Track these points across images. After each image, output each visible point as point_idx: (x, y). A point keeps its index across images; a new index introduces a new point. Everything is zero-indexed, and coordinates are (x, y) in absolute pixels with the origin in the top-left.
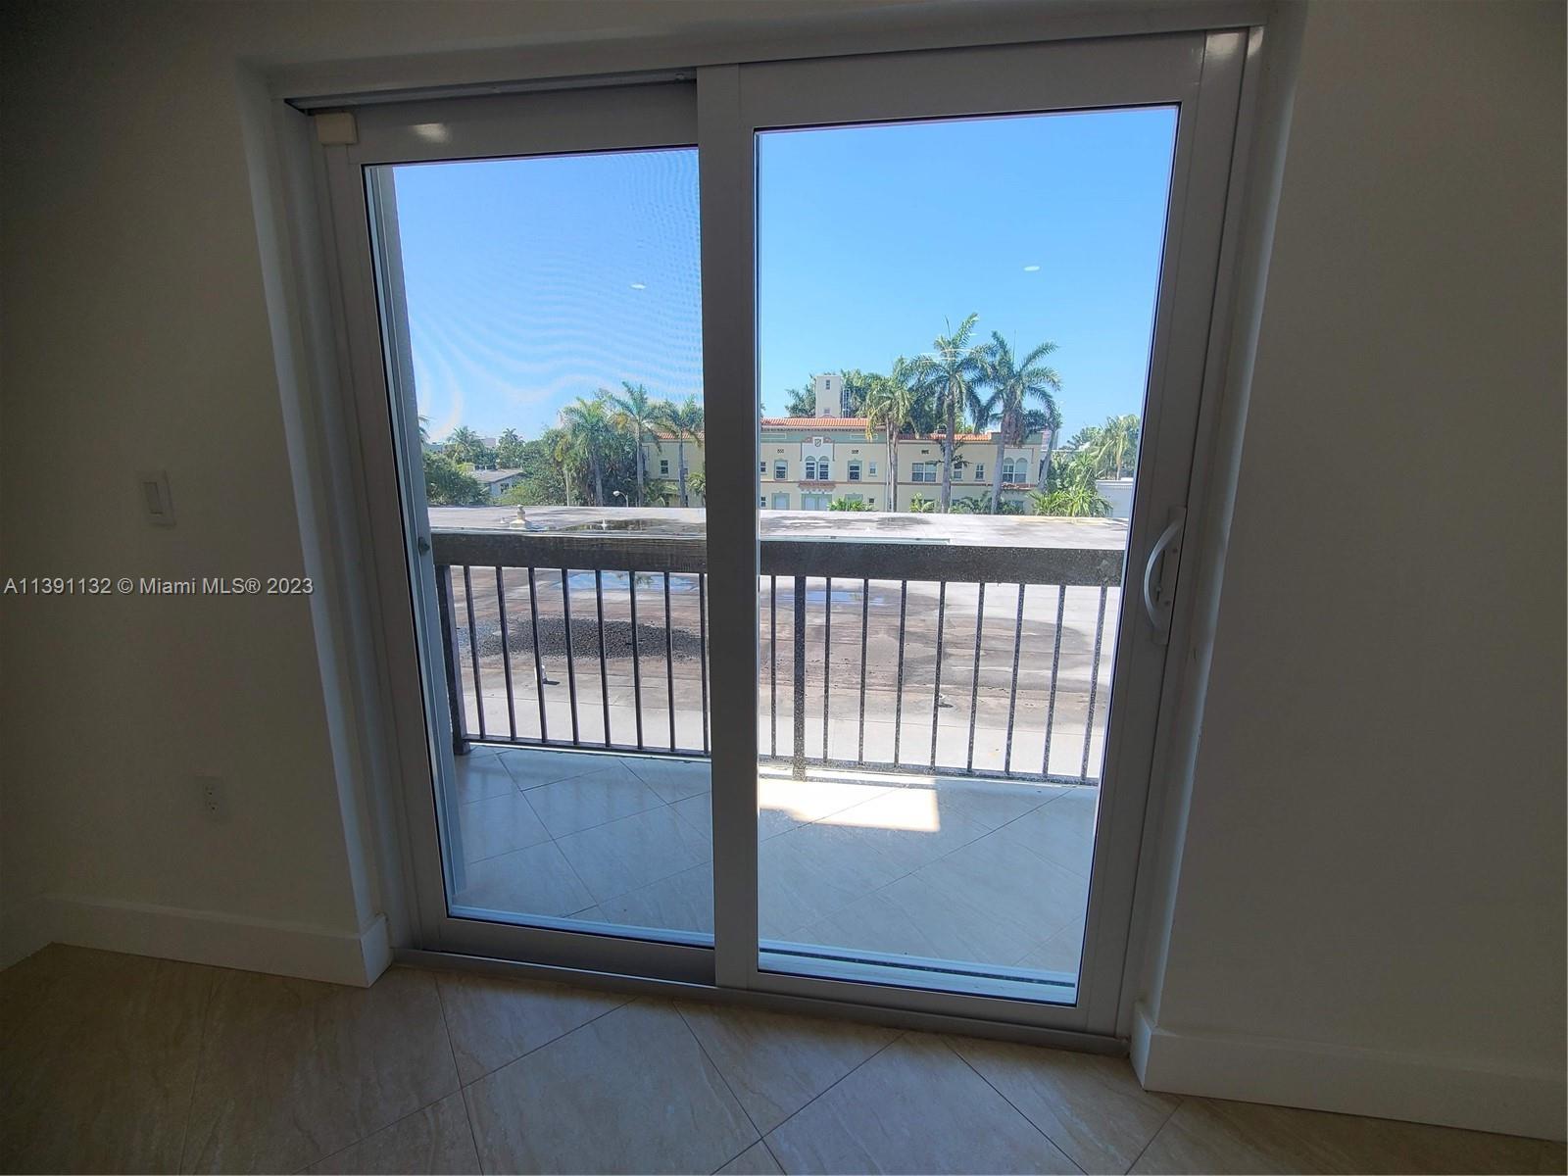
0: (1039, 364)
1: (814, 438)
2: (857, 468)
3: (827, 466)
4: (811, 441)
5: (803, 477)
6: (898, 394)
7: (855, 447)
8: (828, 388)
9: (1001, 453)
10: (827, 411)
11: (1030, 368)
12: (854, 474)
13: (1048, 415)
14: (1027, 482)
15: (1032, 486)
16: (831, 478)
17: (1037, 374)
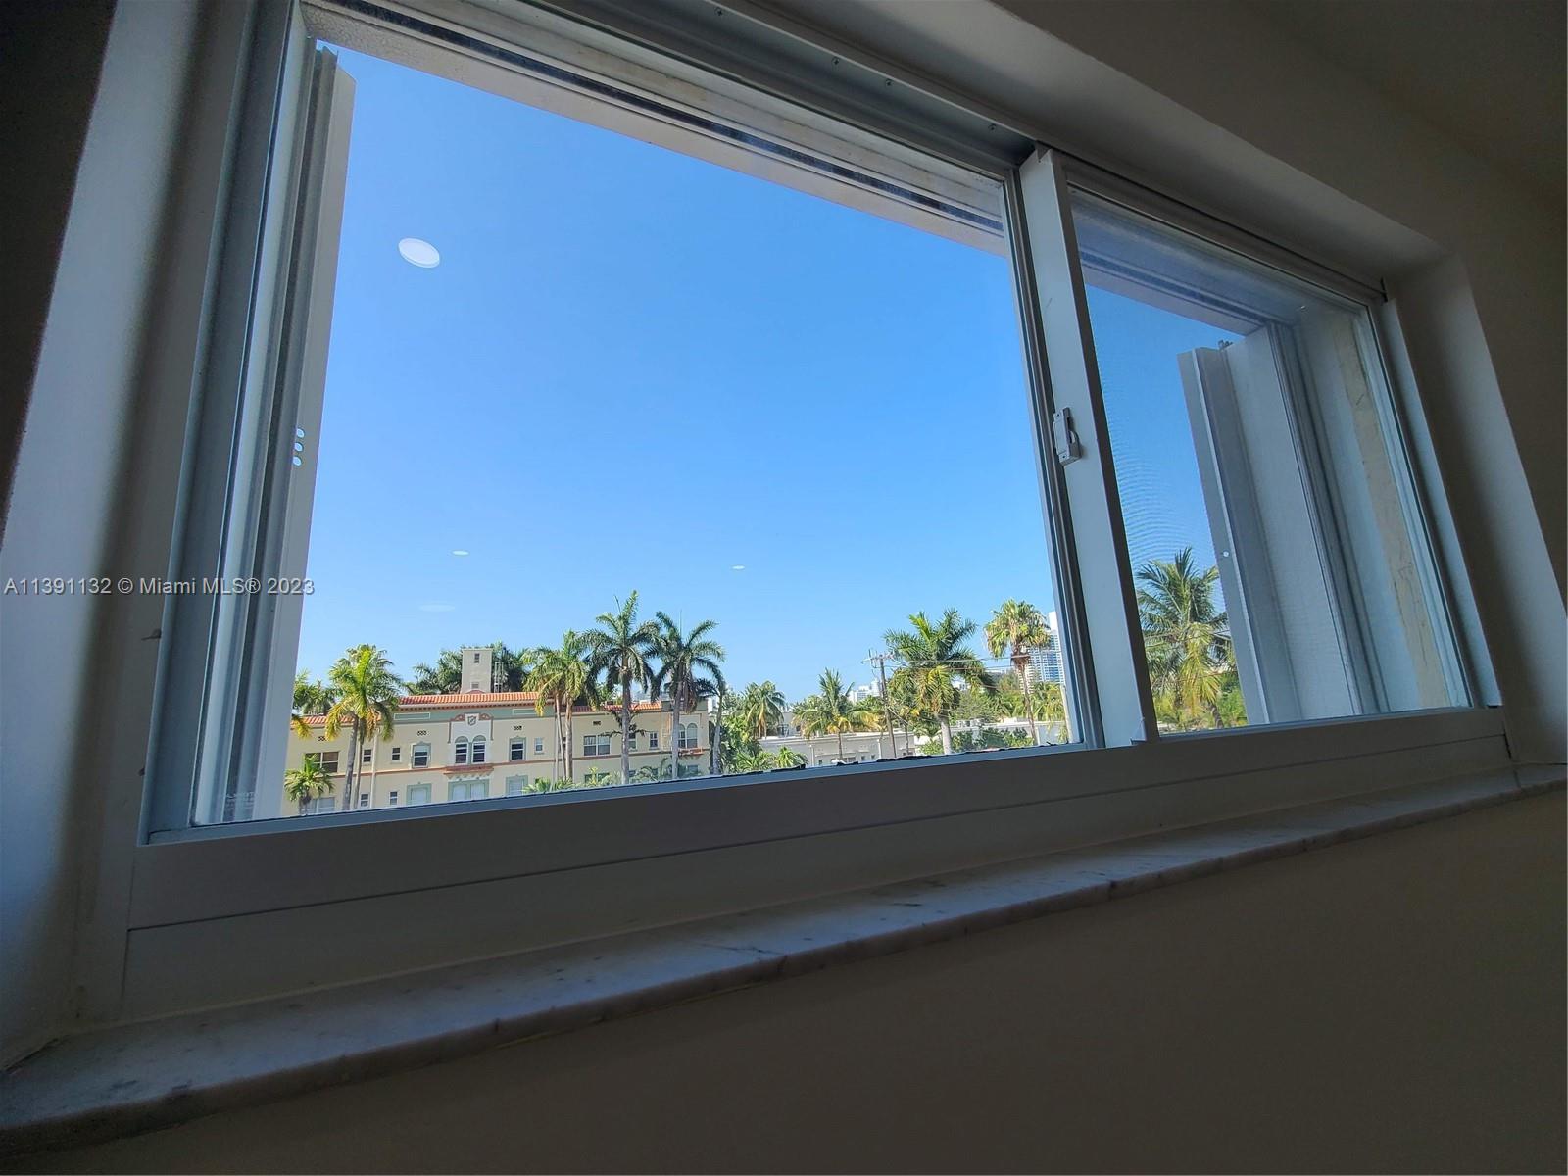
0: (704, 638)
1: (467, 716)
2: (521, 746)
3: (483, 747)
4: (463, 720)
5: (452, 762)
6: (573, 667)
7: (518, 723)
8: (477, 662)
9: (677, 719)
10: (475, 686)
11: (696, 642)
12: (517, 752)
13: (714, 682)
14: (699, 747)
15: (703, 750)
16: (487, 761)
17: (703, 646)
